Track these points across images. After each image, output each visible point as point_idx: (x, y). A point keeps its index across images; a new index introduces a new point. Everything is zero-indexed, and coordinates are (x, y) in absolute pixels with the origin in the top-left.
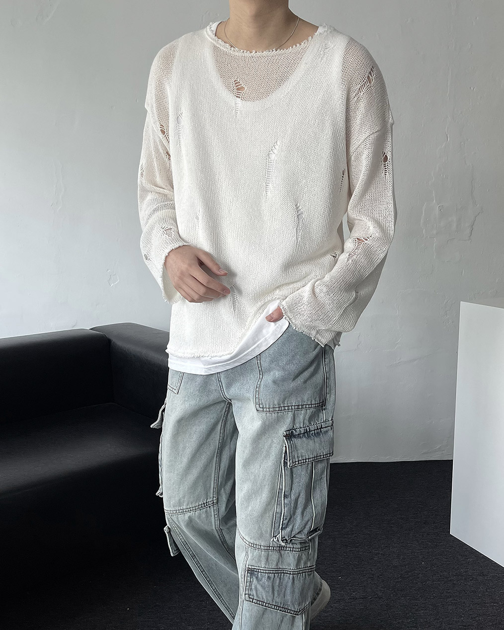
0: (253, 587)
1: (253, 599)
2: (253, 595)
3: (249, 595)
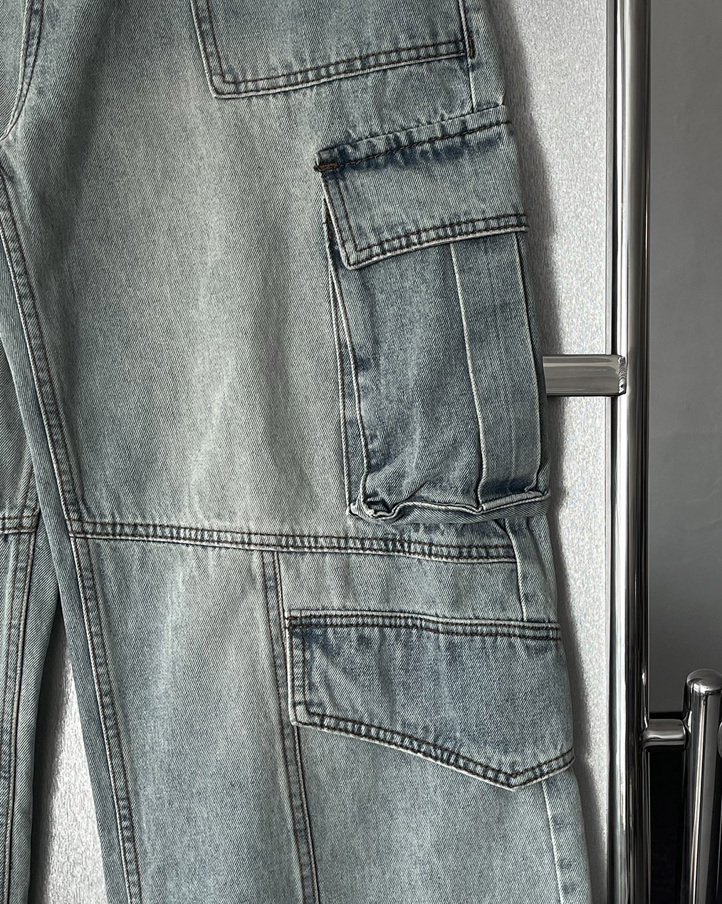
0: (316, 678)
1: (323, 716)
2: (321, 704)
3: (308, 705)
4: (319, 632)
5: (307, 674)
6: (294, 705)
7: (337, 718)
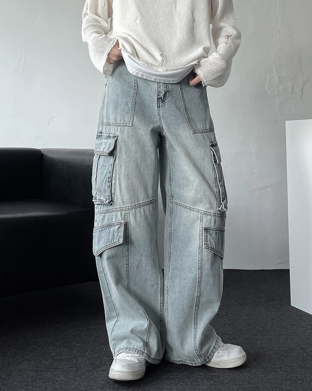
1: (209, 247)
2: (208, 245)
3: (207, 244)
4: (209, 231)
5: (207, 238)
6: (205, 244)
7: (211, 248)
